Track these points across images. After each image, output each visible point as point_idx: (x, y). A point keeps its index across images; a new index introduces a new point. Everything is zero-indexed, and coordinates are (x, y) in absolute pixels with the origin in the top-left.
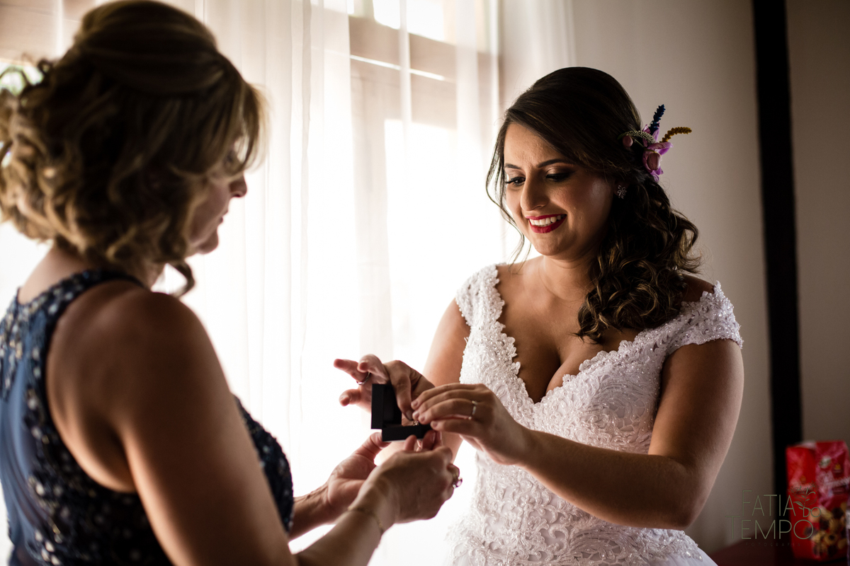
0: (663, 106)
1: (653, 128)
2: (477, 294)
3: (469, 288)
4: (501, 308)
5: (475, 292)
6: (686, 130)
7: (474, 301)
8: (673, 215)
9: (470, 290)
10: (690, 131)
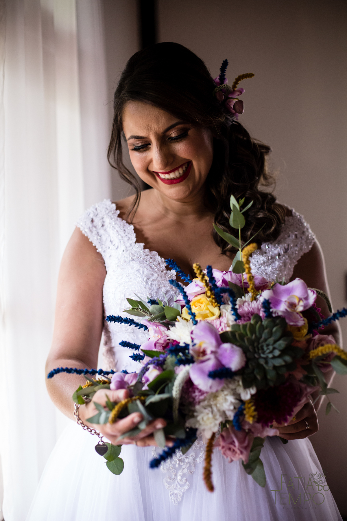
0: (226, 60)
1: (222, 78)
2: (103, 226)
3: (92, 221)
4: (133, 231)
5: (100, 225)
6: (250, 75)
7: (101, 232)
8: (254, 144)
9: (95, 223)
10: (253, 75)
